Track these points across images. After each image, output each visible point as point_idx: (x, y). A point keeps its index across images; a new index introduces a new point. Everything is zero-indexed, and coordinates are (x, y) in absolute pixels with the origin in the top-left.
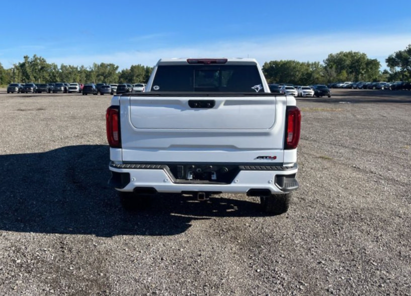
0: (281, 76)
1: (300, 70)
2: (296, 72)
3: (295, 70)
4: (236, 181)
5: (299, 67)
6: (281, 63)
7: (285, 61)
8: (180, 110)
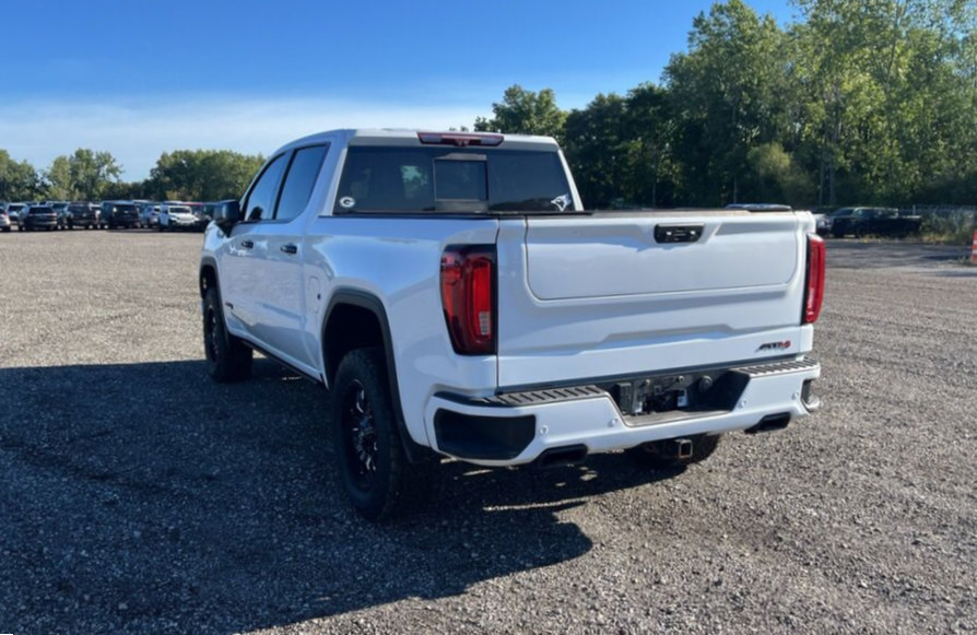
0: (205, 186)
1: (246, 173)
2: (236, 175)
3: (234, 172)
4: (743, 404)
5: (242, 165)
6: (201, 157)
7: (208, 152)
8: (635, 249)
